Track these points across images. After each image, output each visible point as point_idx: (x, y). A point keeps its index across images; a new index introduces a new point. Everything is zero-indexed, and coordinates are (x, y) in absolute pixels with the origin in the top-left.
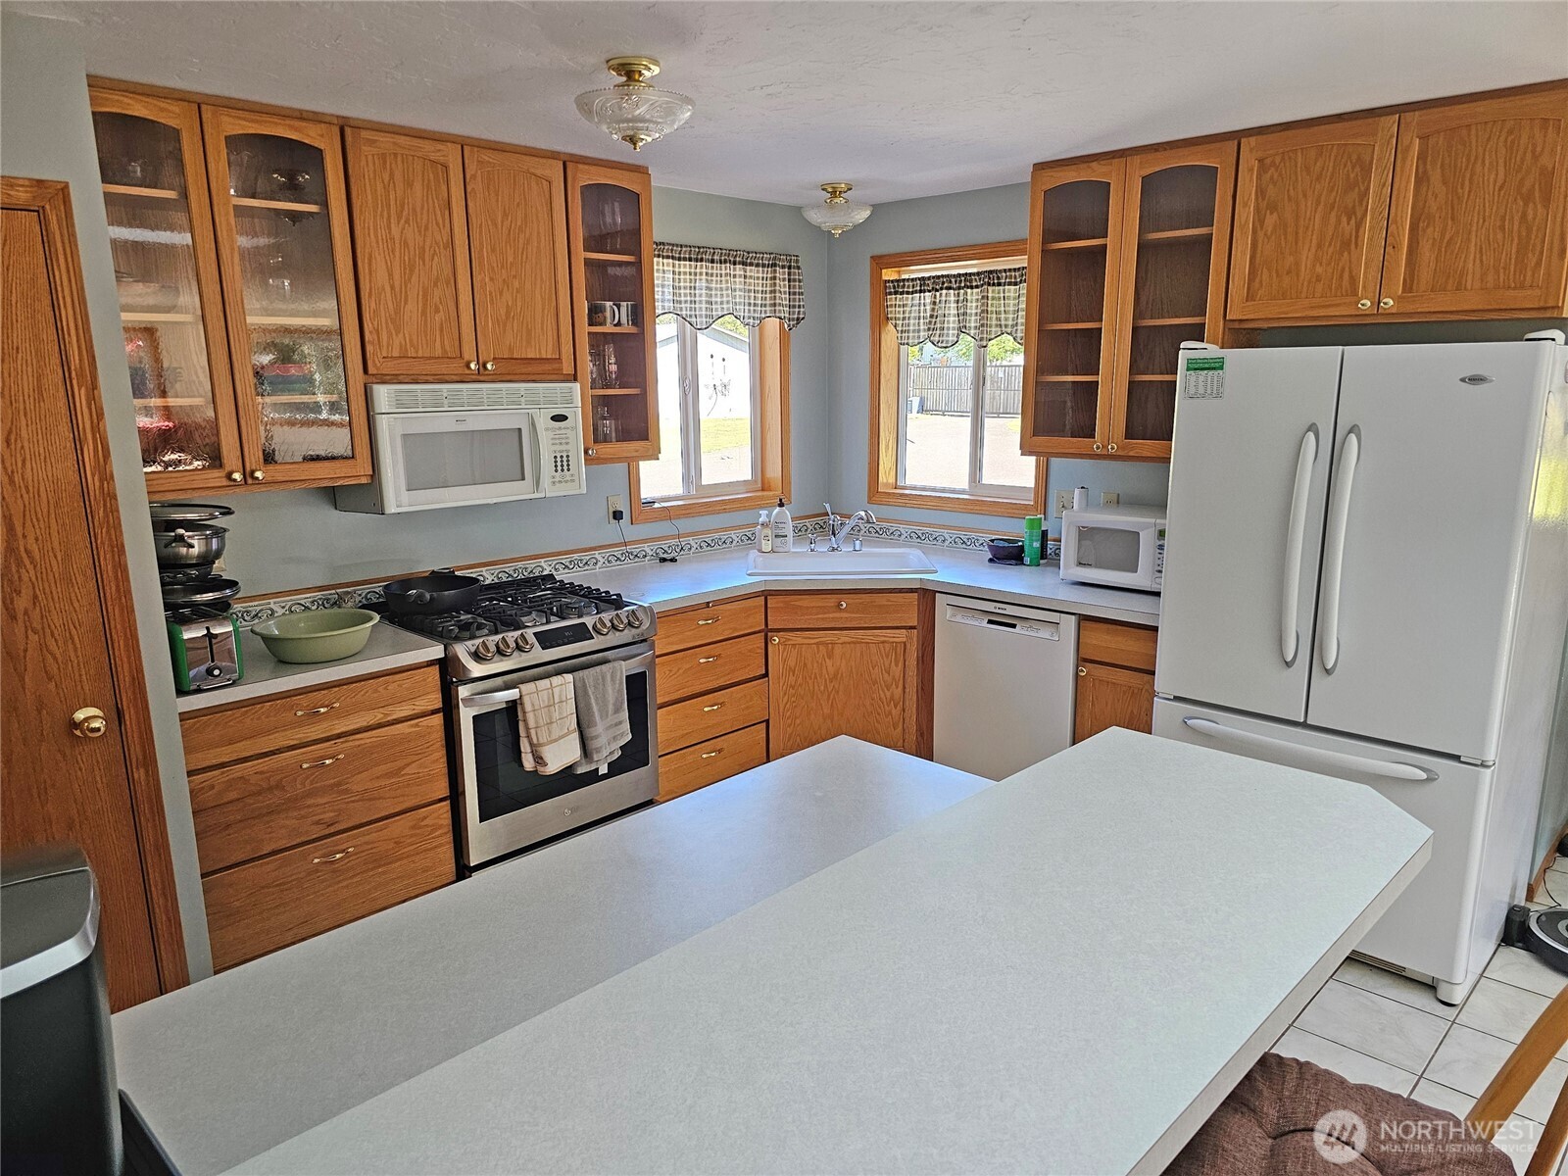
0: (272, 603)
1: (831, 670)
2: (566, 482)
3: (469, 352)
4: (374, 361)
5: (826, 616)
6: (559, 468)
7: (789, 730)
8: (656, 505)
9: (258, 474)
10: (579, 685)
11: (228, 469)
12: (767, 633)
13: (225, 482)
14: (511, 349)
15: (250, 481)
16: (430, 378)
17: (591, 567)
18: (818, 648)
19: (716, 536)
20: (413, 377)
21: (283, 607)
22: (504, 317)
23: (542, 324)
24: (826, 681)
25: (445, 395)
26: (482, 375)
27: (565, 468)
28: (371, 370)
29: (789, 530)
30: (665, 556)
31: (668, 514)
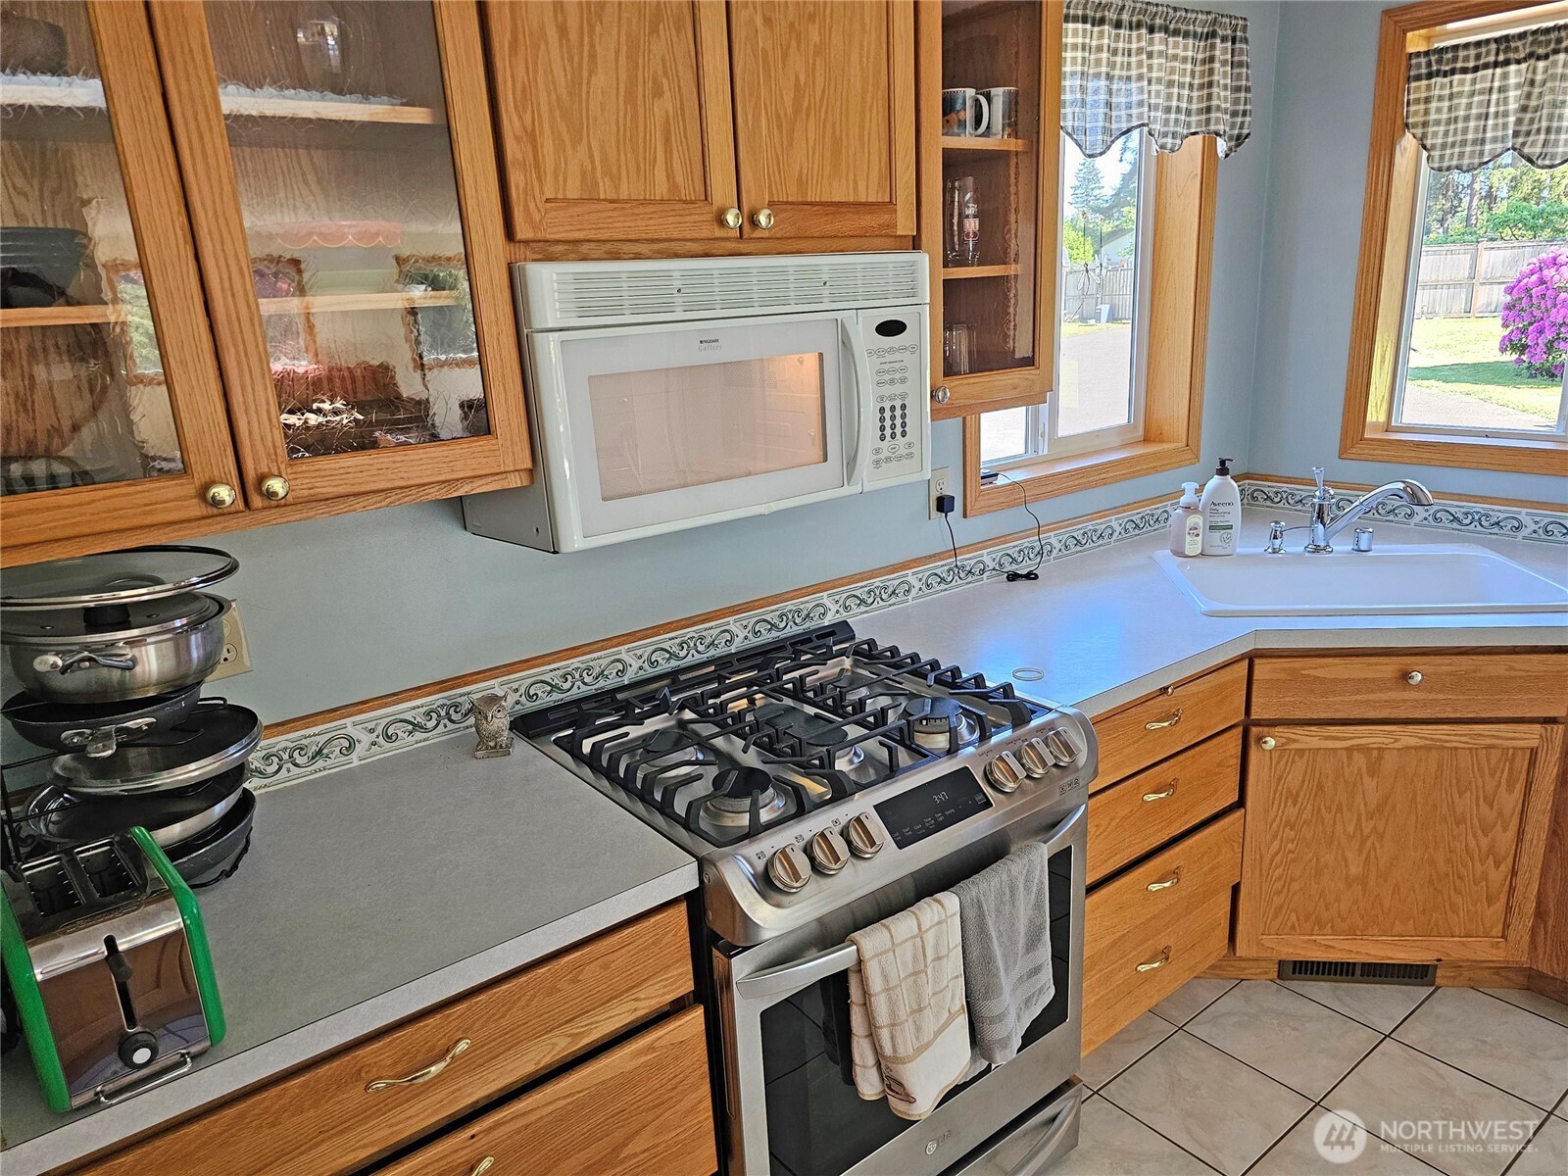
0: (349, 725)
1: (1373, 798)
2: (899, 458)
3: (722, 188)
4: (526, 206)
5: (1372, 697)
6: (888, 432)
7: (1277, 901)
8: (1001, 481)
9: (277, 485)
10: (971, 914)
11: (199, 476)
12: (1248, 731)
13: (196, 509)
14: (802, 183)
15: (257, 501)
16: (643, 248)
17: (901, 597)
18: (1350, 758)
19: (1090, 526)
20: (608, 246)
21: (372, 731)
22: (790, 111)
23: (862, 127)
24: (1359, 815)
25: (677, 284)
26: (748, 241)
27: (899, 430)
28: (522, 231)
29: (1235, 514)
30: (1013, 568)
31: (1021, 495)
